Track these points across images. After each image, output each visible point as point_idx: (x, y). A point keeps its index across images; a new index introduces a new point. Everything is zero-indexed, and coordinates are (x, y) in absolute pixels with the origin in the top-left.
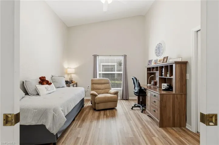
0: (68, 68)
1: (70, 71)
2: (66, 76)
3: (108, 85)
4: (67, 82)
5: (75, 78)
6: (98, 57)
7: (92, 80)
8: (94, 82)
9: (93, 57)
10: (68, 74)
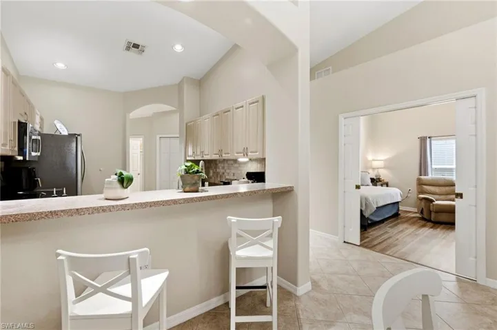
0: (374, 160)
1: (375, 164)
2: (370, 171)
3: (452, 188)
4: (373, 180)
5: (385, 175)
6: (430, 141)
7: (419, 180)
8: (421, 182)
9: (418, 142)
10: (374, 169)
